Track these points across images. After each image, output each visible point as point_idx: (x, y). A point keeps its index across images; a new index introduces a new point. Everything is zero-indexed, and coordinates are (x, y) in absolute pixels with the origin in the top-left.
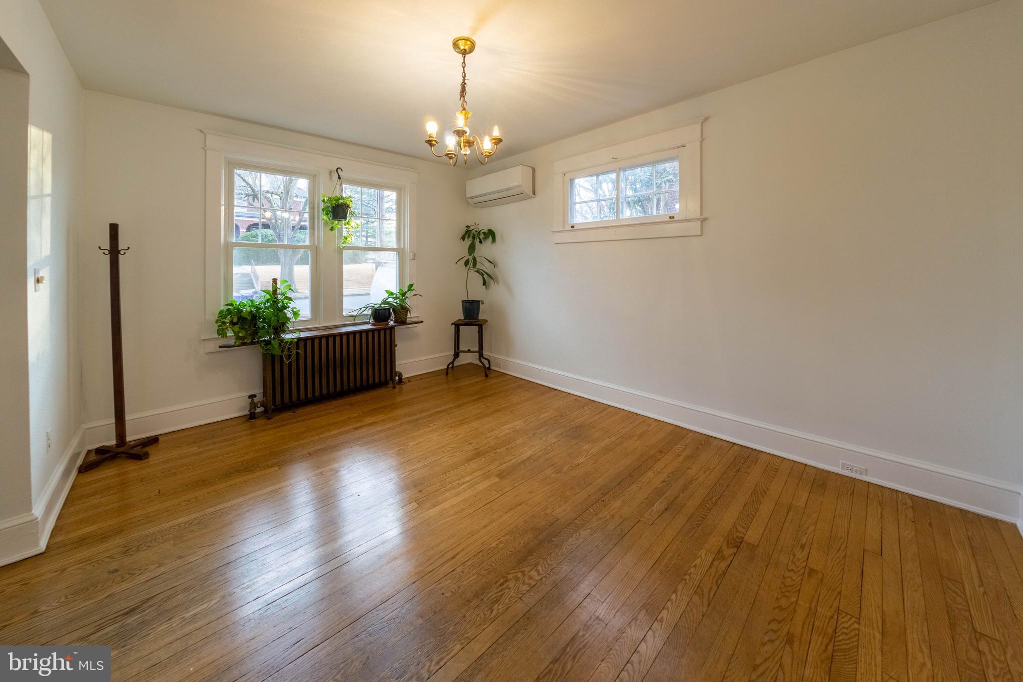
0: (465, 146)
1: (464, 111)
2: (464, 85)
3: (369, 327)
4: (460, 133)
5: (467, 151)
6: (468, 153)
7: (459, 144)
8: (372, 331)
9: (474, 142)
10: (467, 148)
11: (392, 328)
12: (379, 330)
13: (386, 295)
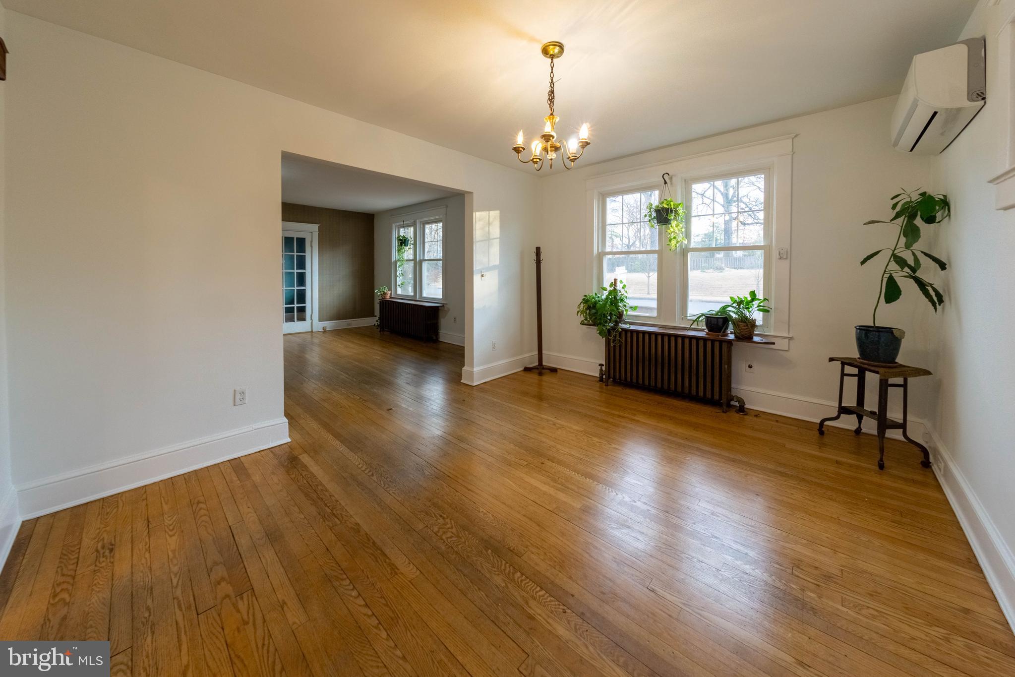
0: (551, 151)
1: (551, 116)
2: (552, 93)
3: (702, 334)
4: (547, 138)
5: (552, 155)
6: (553, 158)
7: (545, 149)
8: (705, 340)
9: (560, 147)
10: (553, 152)
11: (730, 342)
12: (713, 341)
13: (730, 302)
